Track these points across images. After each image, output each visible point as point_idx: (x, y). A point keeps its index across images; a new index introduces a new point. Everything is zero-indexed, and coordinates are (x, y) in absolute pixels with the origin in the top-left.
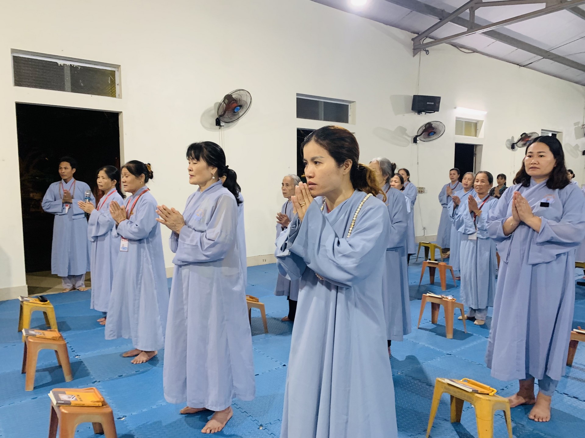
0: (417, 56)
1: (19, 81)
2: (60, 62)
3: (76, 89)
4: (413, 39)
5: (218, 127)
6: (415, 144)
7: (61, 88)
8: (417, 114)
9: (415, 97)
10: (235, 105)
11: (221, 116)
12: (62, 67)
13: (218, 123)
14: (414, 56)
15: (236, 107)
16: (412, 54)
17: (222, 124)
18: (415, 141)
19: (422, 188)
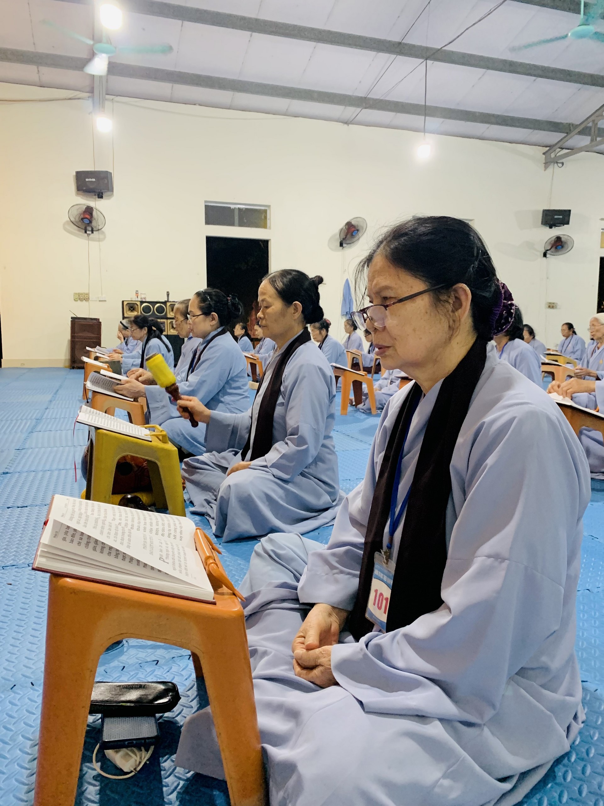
0: (550, 169)
1: (208, 222)
2: (232, 207)
3: (241, 224)
4: (544, 154)
5: (341, 248)
6: (545, 258)
7: (232, 224)
8: (548, 228)
9: (545, 211)
10: (353, 229)
11: (344, 239)
12: (233, 210)
13: (341, 245)
14: (545, 170)
15: (354, 231)
16: (544, 169)
17: (344, 245)
18: (545, 255)
19: (554, 303)
